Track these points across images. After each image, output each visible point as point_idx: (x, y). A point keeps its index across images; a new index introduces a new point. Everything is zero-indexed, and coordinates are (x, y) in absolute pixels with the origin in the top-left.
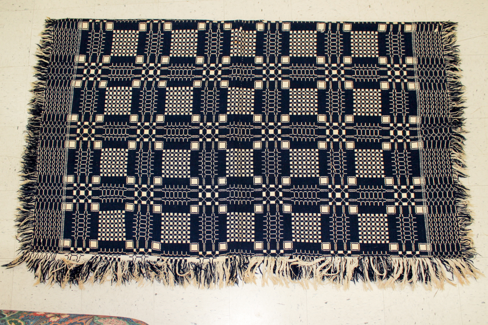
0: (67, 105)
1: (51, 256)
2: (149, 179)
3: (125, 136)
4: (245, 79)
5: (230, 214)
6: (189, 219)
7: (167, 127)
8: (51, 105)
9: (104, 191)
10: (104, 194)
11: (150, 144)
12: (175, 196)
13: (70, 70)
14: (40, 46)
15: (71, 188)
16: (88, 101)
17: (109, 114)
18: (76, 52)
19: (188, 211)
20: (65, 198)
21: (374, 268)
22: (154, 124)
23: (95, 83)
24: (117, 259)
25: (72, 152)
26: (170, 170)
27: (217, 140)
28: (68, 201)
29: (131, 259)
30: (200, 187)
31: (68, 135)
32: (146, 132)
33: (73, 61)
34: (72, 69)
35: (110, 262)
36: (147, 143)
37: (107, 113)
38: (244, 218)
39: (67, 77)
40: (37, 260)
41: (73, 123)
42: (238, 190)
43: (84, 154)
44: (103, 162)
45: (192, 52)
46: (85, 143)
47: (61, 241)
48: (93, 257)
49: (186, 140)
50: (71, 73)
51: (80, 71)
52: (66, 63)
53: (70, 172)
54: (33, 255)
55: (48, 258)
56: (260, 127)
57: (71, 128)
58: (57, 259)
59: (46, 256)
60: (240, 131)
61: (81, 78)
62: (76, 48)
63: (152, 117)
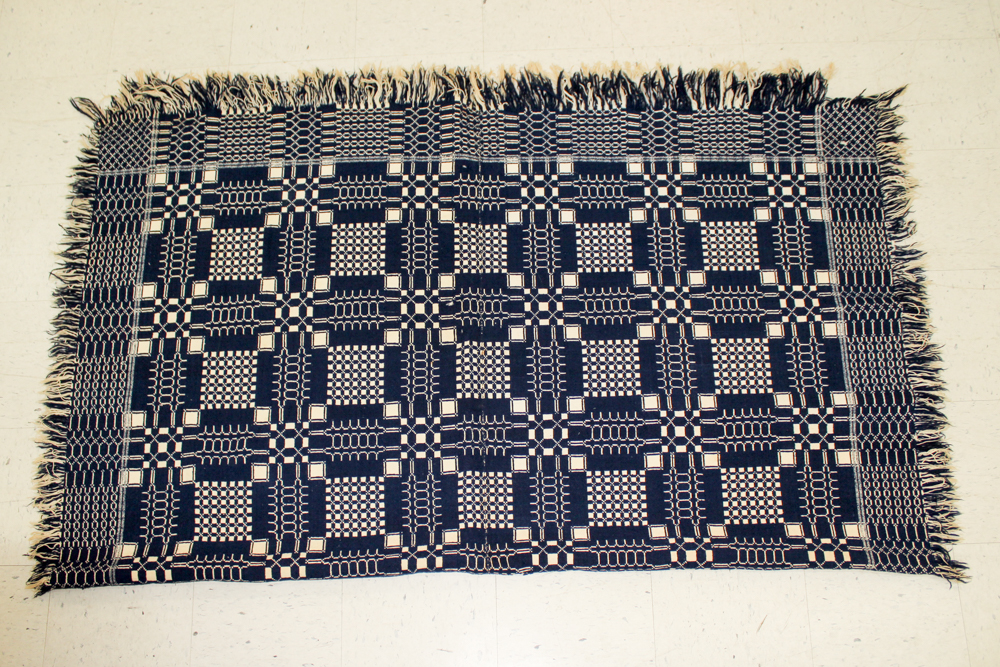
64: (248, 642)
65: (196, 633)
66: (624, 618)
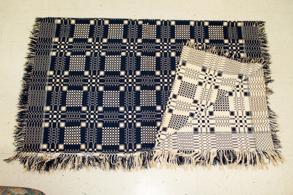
0: (47, 66)
1: (35, 154)
2: (95, 108)
3: (81, 83)
4: (150, 51)
5: (143, 127)
6: (119, 131)
7: (106, 78)
8: (37, 66)
9: (68, 115)
10: (68, 117)
11: (96, 88)
12: (111, 117)
13: (49, 46)
14: (32, 32)
15: (48, 114)
16: (59, 64)
17: (72, 70)
18: (53, 36)
19: (118, 126)
20: (44, 120)
21: (225, 157)
22: (99, 76)
23: (64, 53)
24: (75, 155)
25: (49, 93)
26: (107, 102)
27: (135, 85)
28: (46, 121)
29: (84, 155)
30: (125, 112)
31: (47, 83)
32: (94, 81)
33: (51, 41)
34: (50, 45)
35: (71, 157)
36: (94, 87)
37: (71, 70)
38: (151, 130)
39: (47, 50)
40: (26, 157)
41: (50, 76)
42: (147, 113)
43: (56, 94)
44: (68, 98)
45: (120, 36)
46: (57, 87)
47: (41, 145)
48: (60, 155)
49: (117, 85)
50: (50, 48)
51: (55, 47)
52: (47, 42)
53: (48, 105)
54: (23, 154)
55: (33, 155)
56: (159, 78)
57: (49, 79)
58: (38, 156)
59: (32, 155)
60: (148, 81)
61: (56, 51)
62: (53, 34)
63: (97, 72)
64: (79, 178)
65: (63, 175)
66: (188, 174)
